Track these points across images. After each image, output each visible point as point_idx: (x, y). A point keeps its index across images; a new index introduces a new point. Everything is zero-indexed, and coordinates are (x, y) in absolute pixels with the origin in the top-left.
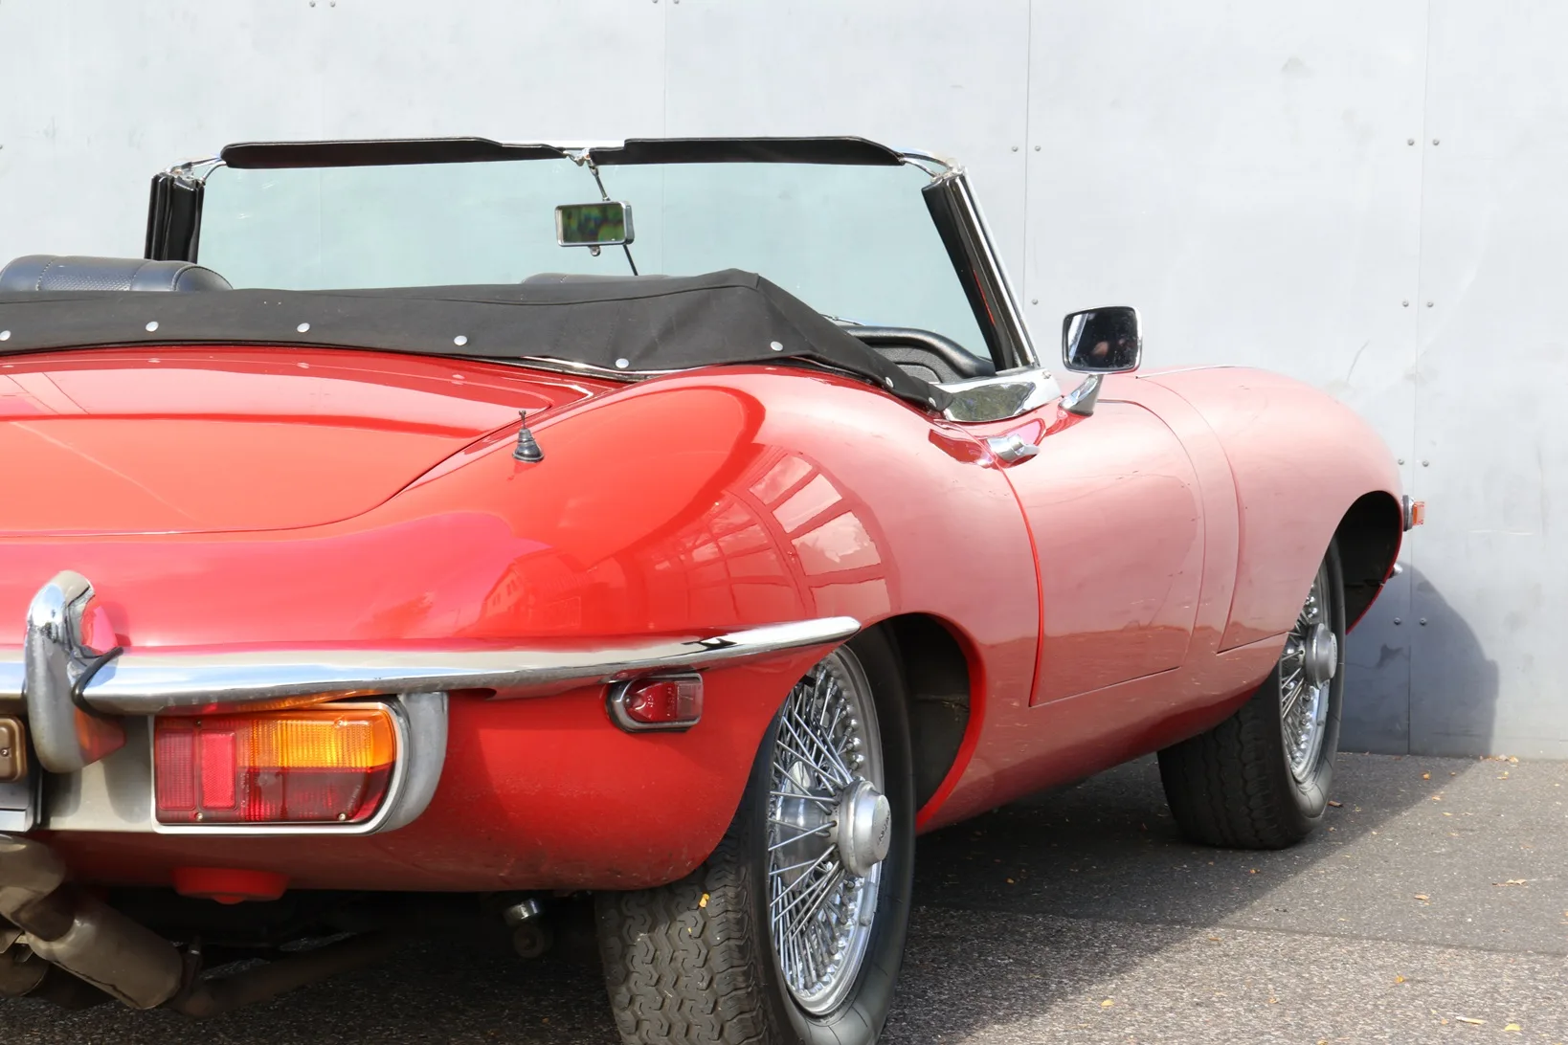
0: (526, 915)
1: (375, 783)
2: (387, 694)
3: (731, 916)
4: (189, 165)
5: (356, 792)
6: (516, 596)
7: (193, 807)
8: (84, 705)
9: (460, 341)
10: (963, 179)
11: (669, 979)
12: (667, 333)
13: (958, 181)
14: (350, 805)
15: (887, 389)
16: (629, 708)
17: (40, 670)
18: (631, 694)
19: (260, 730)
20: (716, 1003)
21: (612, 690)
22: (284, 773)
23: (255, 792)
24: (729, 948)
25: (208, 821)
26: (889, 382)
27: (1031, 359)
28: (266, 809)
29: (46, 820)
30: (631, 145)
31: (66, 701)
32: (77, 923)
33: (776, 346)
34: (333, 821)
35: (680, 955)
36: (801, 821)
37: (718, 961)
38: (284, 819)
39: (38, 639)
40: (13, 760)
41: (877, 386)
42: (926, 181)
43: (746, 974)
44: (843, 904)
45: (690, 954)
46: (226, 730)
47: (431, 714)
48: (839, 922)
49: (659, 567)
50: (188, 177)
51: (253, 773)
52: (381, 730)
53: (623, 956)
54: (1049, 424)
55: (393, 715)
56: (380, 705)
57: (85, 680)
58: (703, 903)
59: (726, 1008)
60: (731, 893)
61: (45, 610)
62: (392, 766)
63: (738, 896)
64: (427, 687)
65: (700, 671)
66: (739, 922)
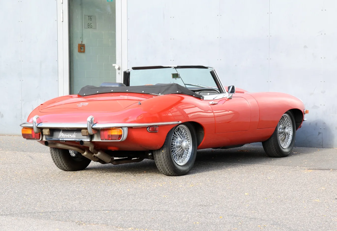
0: (150, 155)
1: (120, 136)
2: (121, 127)
3: (166, 153)
4: (128, 70)
5: (118, 137)
6: (141, 118)
7: (104, 139)
8: (92, 128)
9: (143, 92)
10: (215, 70)
11: (160, 160)
12: (165, 90)
13: (214, 71)
14: (118, 138)
15: (194, 96)
16: (149, 130)
17: (88, 125)
18: (149, 128)
19: (110, 131)
20: (165, 162)
21: (147, 127)
22: (112, 135)
23: (109, 137)
24: (166, 156)
25: (105, 140)
26: (194, 95)
27: (224, 92)
28: (110, 139)
29: (91, 140)
30: (178, 66)
31: (91, 128)
32: (98, 152)
33: (178, 92)
34: (116, 140)
35: (161, 157)
36: (178, 144)
37: (165, 158)
38: (112, 140)
39: (88, 122)
40: (87, 134)
41: (192, 96)
42: (211, 71)
43: (168, 159)
44: (187, 154)
45: (162, 157)
46: (106, 131)
47: (126, 130)
48: (186, 156)
49: (163, 115)
50: (128, 71)
51: (109, 135)
52: (121, 131)
53: (155, 157)
54: (226, 100)
55: (122, 130)
56: (121, 129)
57: (92, 126)
58: (163, 151)
59: (166, 163)
60: (166, 150)
61: (89, 119)
62: (122, 134)
63: (166, 151)
64: (125, 127)
65: (158, 126)
66: (167, 154)
